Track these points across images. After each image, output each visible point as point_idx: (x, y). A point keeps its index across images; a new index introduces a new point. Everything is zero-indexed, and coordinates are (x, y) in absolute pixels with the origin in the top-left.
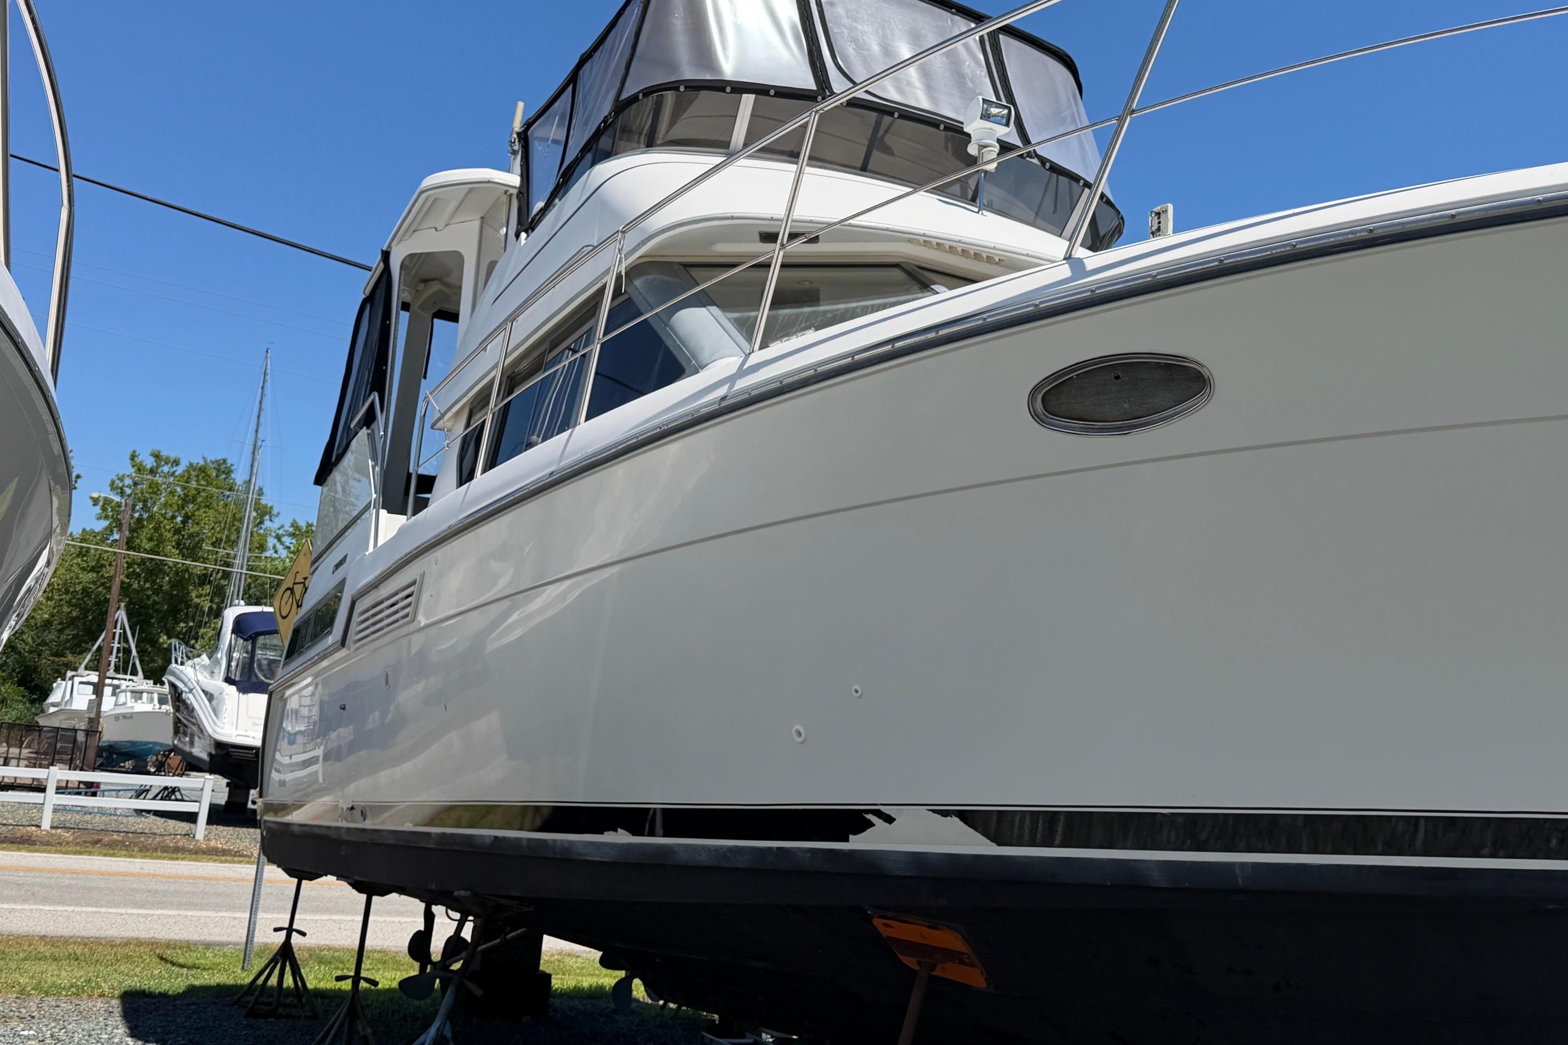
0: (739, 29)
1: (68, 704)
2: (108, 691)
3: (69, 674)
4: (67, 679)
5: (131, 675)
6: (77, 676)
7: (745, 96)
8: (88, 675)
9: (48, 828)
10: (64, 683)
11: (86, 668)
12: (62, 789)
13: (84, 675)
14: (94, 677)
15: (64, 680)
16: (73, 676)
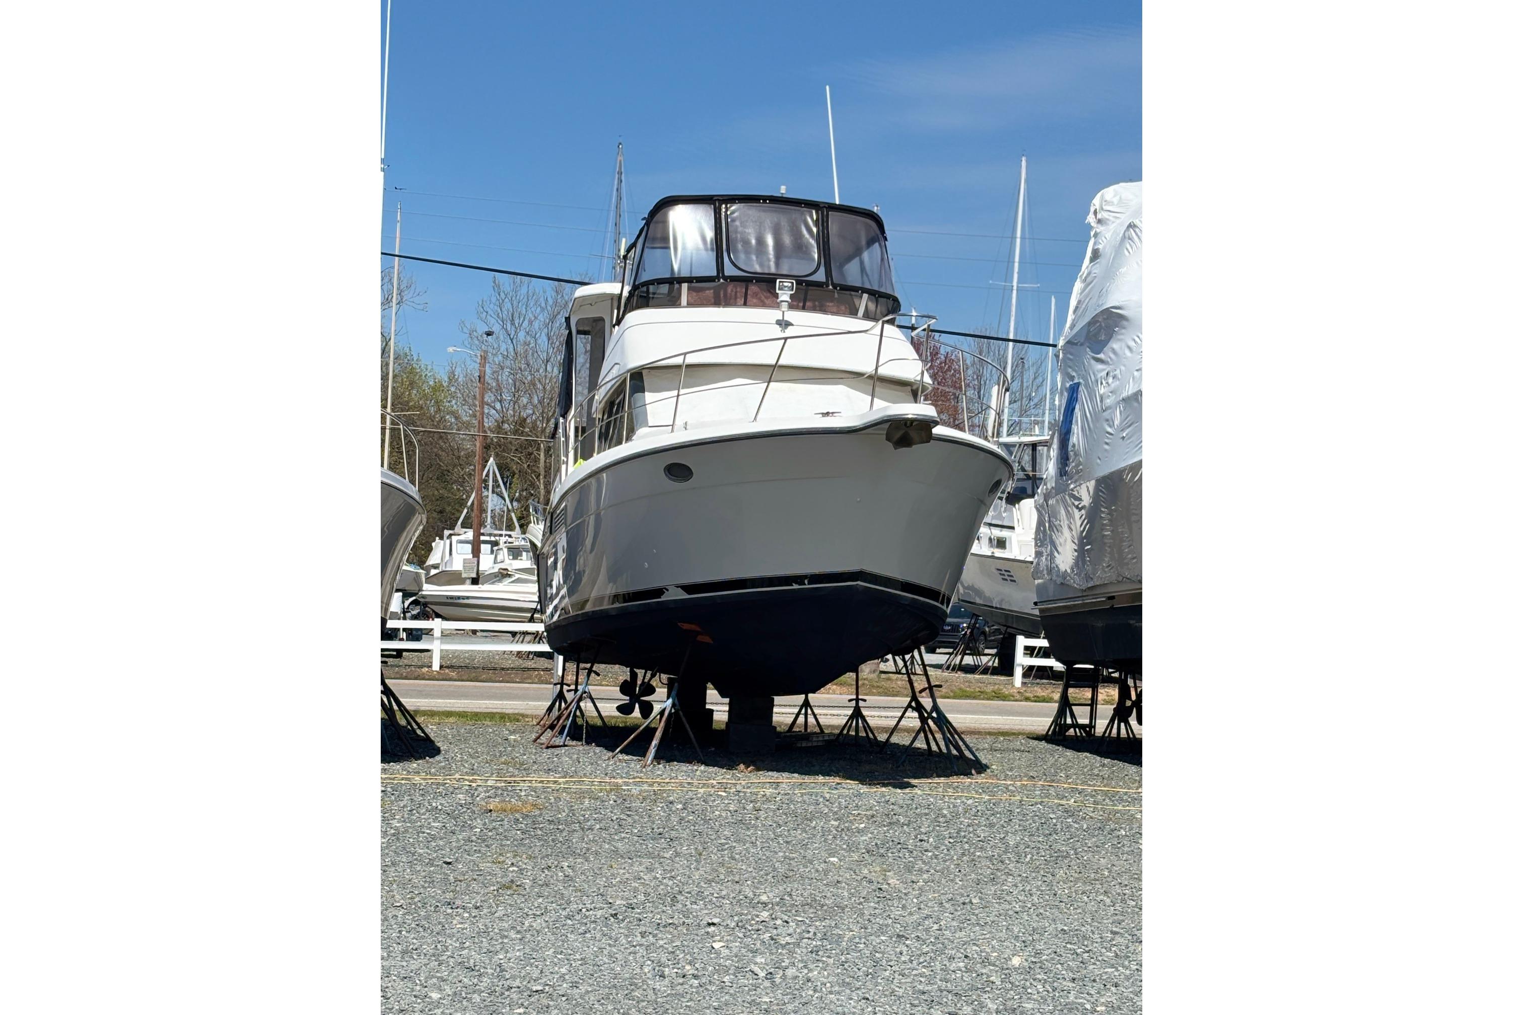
0: (684, 244)
1: (448, 565)
2: (486, 548)
3: (447, 533)
4: (445, 538)
5: (506, 530)
6: (454, 535)
7: (683, 284)
8: (465, 532)
9: (438, 669)
10: (442, 542)
11: (463, 527)
12: (445, 635)
13: (461, 533)
14: (469, 535)
15: (441, 538)
16: (451, 535)
